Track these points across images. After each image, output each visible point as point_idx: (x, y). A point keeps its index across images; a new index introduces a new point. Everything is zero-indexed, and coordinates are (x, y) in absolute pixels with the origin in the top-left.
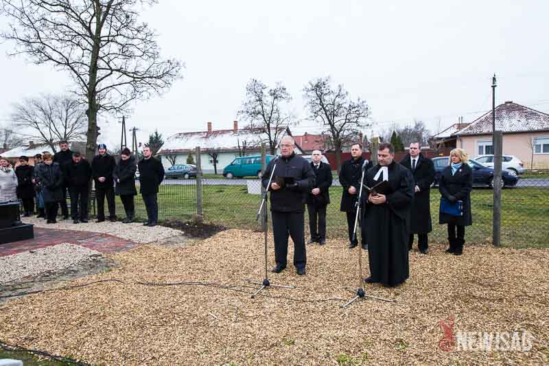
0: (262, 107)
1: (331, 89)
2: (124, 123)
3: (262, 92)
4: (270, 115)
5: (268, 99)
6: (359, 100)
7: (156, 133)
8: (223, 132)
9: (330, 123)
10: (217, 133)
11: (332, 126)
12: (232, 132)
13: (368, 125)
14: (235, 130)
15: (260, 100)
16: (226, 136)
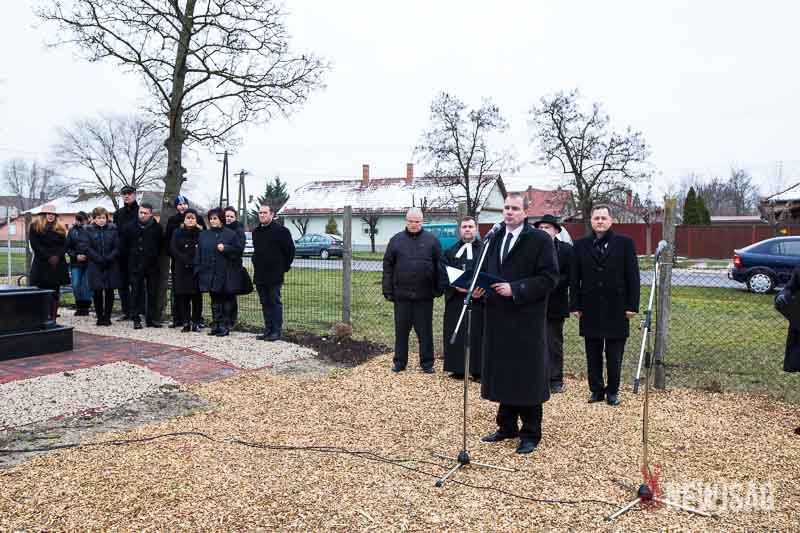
0: (457, 140)
1: (579, 111)
2: (226, 162)
3: (456, 115)
4: (469, 155)
5: (467, 127)
6: (629, 131)
7: (277, 181)
8: (389, 181)
9: (575, 171)
10: (377, 183)
11: (579, 175)
12: (403, 183)
13: (643, 176)
14: (408, 180)
15: (454, 129)
16: (393, 188)
